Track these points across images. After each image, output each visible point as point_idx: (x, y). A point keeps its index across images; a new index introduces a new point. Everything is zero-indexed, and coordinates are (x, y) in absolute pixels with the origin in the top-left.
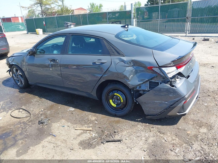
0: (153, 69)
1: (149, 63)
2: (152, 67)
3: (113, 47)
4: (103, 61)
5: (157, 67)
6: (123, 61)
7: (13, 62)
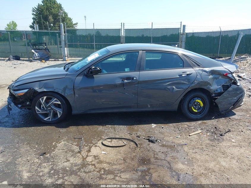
0: (228, 75)
1: (224, 71)
2: (227, 74)
3: (193, 61)
4: (188, 73)
5: (230, 74)
6: (205, 71)
7: (42, 88)
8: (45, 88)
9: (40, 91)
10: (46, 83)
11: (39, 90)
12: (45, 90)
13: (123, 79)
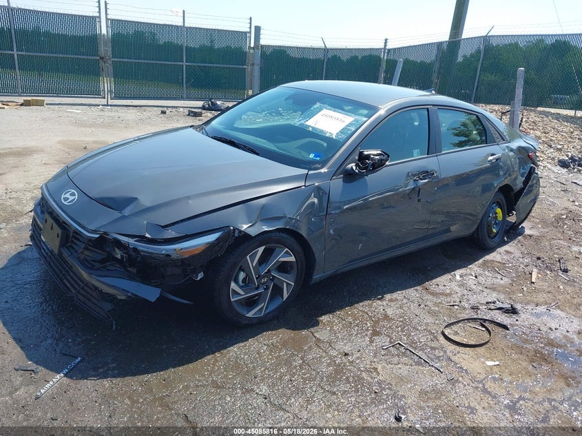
3: (496, 130)
7: (256, 222)
8: (266, 220)
9: (254, 232)
10: (264, 207)
11: (250, 229)
12: (266, 229)
13: (410, 175)
